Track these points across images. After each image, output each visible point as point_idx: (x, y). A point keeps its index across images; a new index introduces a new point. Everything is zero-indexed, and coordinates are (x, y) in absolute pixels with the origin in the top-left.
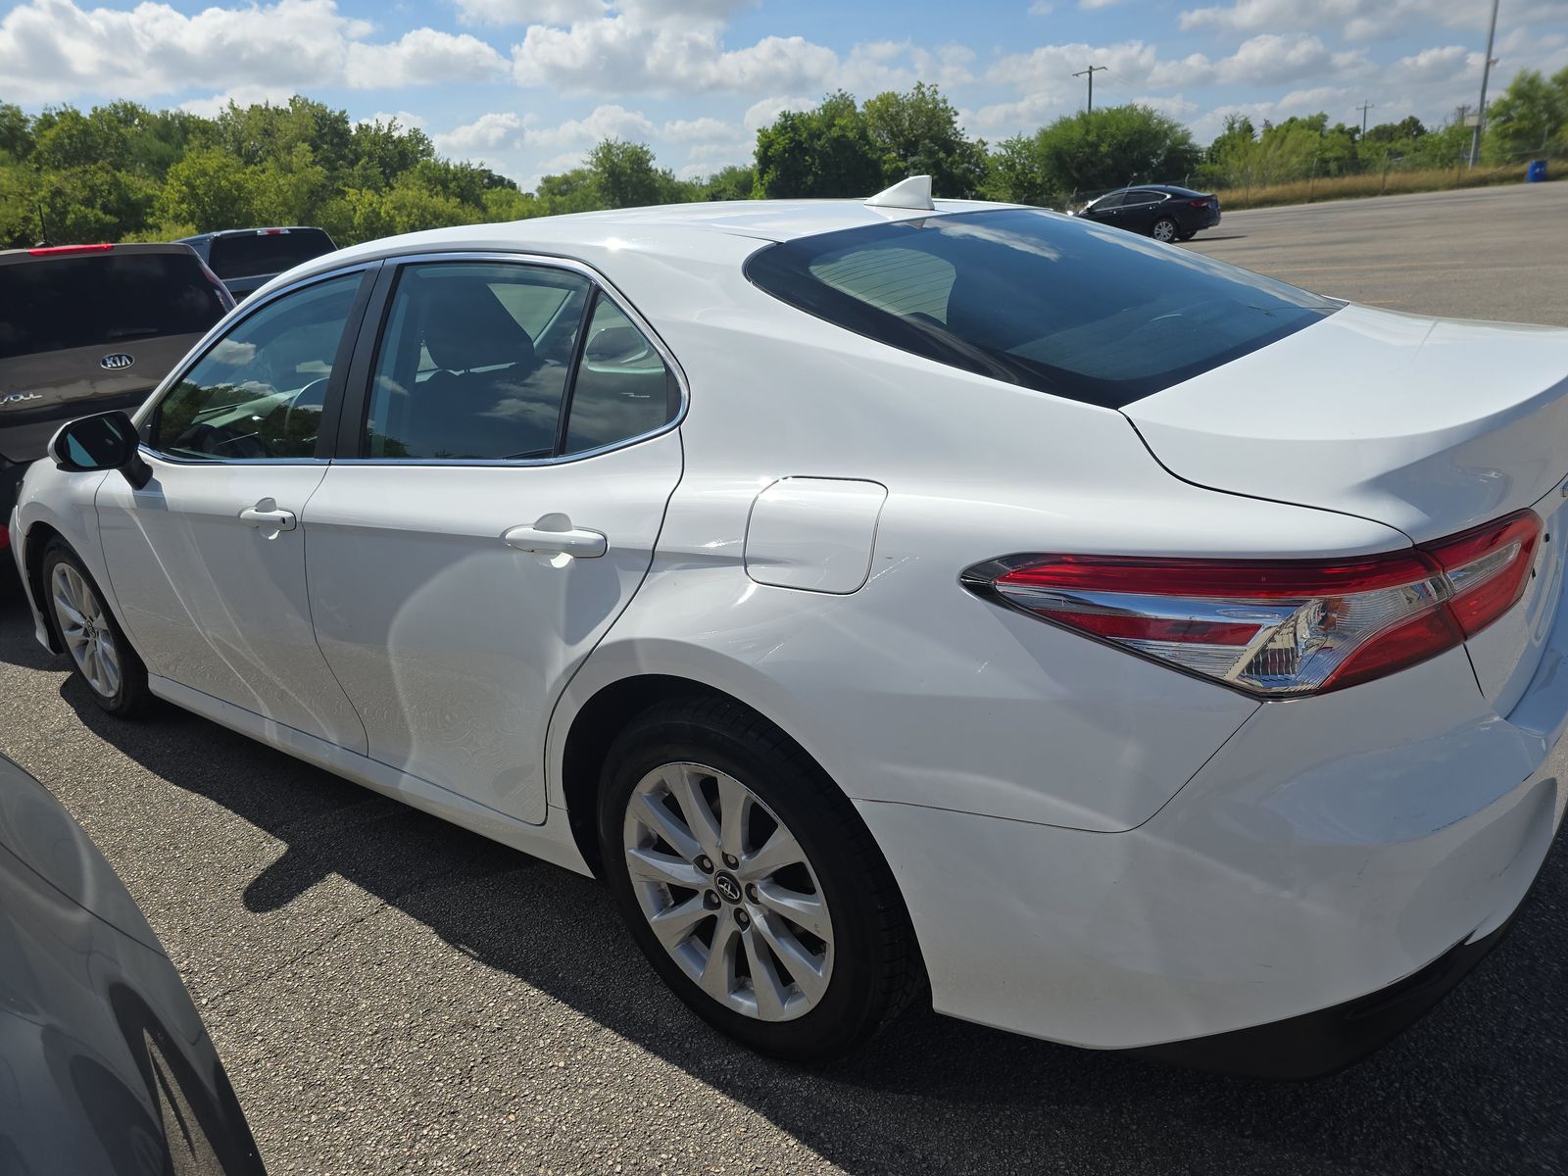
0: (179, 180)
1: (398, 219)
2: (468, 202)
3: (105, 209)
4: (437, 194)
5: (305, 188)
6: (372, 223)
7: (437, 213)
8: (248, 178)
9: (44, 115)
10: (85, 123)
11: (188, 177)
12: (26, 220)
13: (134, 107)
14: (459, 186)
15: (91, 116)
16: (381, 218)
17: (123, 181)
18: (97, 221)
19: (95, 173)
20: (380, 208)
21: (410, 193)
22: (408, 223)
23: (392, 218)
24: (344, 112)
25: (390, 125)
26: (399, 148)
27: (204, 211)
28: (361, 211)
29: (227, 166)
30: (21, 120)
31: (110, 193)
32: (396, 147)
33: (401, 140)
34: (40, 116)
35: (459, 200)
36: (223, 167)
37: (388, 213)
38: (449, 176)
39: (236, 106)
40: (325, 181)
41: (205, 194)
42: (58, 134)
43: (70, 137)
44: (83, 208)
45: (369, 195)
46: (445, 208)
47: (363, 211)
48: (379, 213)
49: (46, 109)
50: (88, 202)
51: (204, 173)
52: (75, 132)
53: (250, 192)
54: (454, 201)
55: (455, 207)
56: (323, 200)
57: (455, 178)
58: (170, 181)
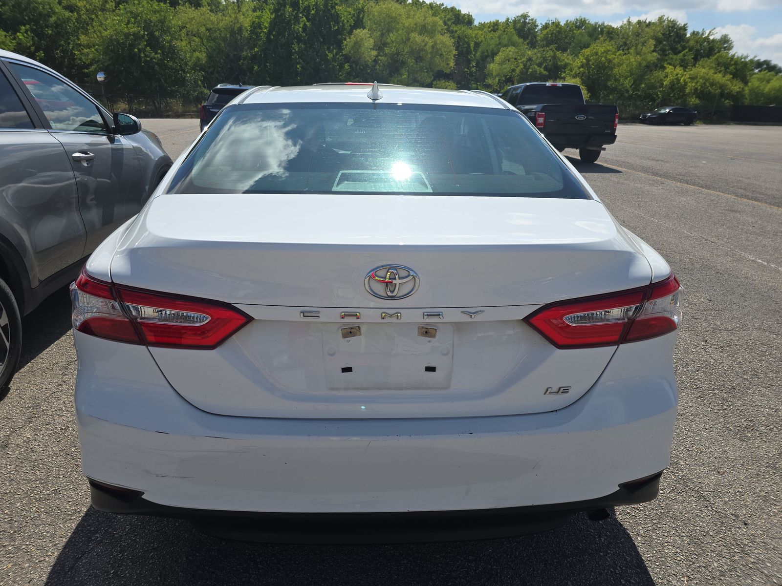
0: (584, 57)
1: (689, 84)
2: (737, 78)
3: (546, 69)
4: (720, 72)
5: (644, 64)
6: (674, 85)
7: (714, 82)
8: (616, 57)
9: (546, 23)
10: (561, 28)
11: (588, 55)
12: (513, 70)
13: (585, 20)
14: (736, 69)
15: (564, 24)
16: (680, 83)
17: (557, 55)
18: (540, 73)
19: (548, 51)
20: (681, 78)
21: (703, 70)
22: (694, 86)
23: (686, 83)
24: (686, 24)
25: (710, 32)
26: (711, 45)
27: (589, 72)
28: (670, 77)
29: (609, 51)
30: (535, 26)
31: (550, 61)
32: (709, 44)
33: (713, 41)
34: (544, 24)
35: (731, 76)
36: (607, 52)
37: (684, 80)
38: (733, 62)
39: (630, 20)
40: (656, 61)
41: (593, 64)
42: (548, 32)
43: (552, 34)
44: (536, 67)
45: (679, 70)
46: (720, 80)
47: (671, 78)
48: (680, 80)
49: (548, 21)
50: (540, 65)
51: (596, 54)
52: (555, 32)
53: (614, 65)
54: (729, 76)
55: (727, 80)
56: (651, 71)
57: (736, 63)
58: (580, 57)
